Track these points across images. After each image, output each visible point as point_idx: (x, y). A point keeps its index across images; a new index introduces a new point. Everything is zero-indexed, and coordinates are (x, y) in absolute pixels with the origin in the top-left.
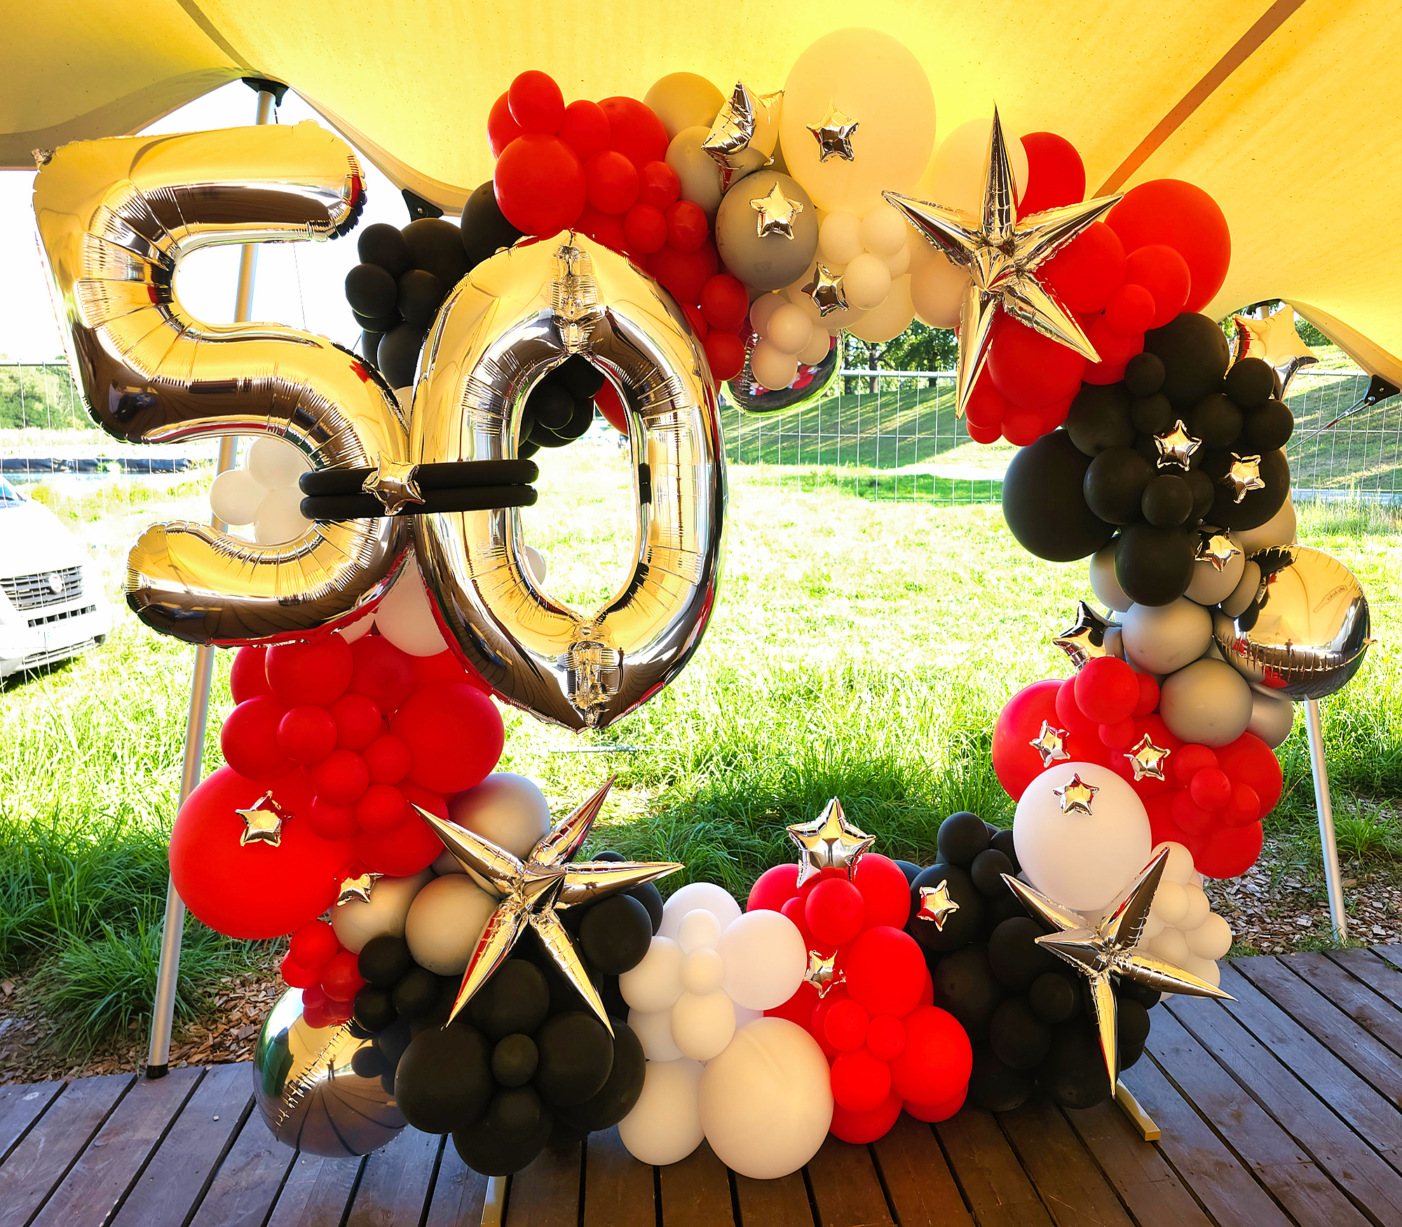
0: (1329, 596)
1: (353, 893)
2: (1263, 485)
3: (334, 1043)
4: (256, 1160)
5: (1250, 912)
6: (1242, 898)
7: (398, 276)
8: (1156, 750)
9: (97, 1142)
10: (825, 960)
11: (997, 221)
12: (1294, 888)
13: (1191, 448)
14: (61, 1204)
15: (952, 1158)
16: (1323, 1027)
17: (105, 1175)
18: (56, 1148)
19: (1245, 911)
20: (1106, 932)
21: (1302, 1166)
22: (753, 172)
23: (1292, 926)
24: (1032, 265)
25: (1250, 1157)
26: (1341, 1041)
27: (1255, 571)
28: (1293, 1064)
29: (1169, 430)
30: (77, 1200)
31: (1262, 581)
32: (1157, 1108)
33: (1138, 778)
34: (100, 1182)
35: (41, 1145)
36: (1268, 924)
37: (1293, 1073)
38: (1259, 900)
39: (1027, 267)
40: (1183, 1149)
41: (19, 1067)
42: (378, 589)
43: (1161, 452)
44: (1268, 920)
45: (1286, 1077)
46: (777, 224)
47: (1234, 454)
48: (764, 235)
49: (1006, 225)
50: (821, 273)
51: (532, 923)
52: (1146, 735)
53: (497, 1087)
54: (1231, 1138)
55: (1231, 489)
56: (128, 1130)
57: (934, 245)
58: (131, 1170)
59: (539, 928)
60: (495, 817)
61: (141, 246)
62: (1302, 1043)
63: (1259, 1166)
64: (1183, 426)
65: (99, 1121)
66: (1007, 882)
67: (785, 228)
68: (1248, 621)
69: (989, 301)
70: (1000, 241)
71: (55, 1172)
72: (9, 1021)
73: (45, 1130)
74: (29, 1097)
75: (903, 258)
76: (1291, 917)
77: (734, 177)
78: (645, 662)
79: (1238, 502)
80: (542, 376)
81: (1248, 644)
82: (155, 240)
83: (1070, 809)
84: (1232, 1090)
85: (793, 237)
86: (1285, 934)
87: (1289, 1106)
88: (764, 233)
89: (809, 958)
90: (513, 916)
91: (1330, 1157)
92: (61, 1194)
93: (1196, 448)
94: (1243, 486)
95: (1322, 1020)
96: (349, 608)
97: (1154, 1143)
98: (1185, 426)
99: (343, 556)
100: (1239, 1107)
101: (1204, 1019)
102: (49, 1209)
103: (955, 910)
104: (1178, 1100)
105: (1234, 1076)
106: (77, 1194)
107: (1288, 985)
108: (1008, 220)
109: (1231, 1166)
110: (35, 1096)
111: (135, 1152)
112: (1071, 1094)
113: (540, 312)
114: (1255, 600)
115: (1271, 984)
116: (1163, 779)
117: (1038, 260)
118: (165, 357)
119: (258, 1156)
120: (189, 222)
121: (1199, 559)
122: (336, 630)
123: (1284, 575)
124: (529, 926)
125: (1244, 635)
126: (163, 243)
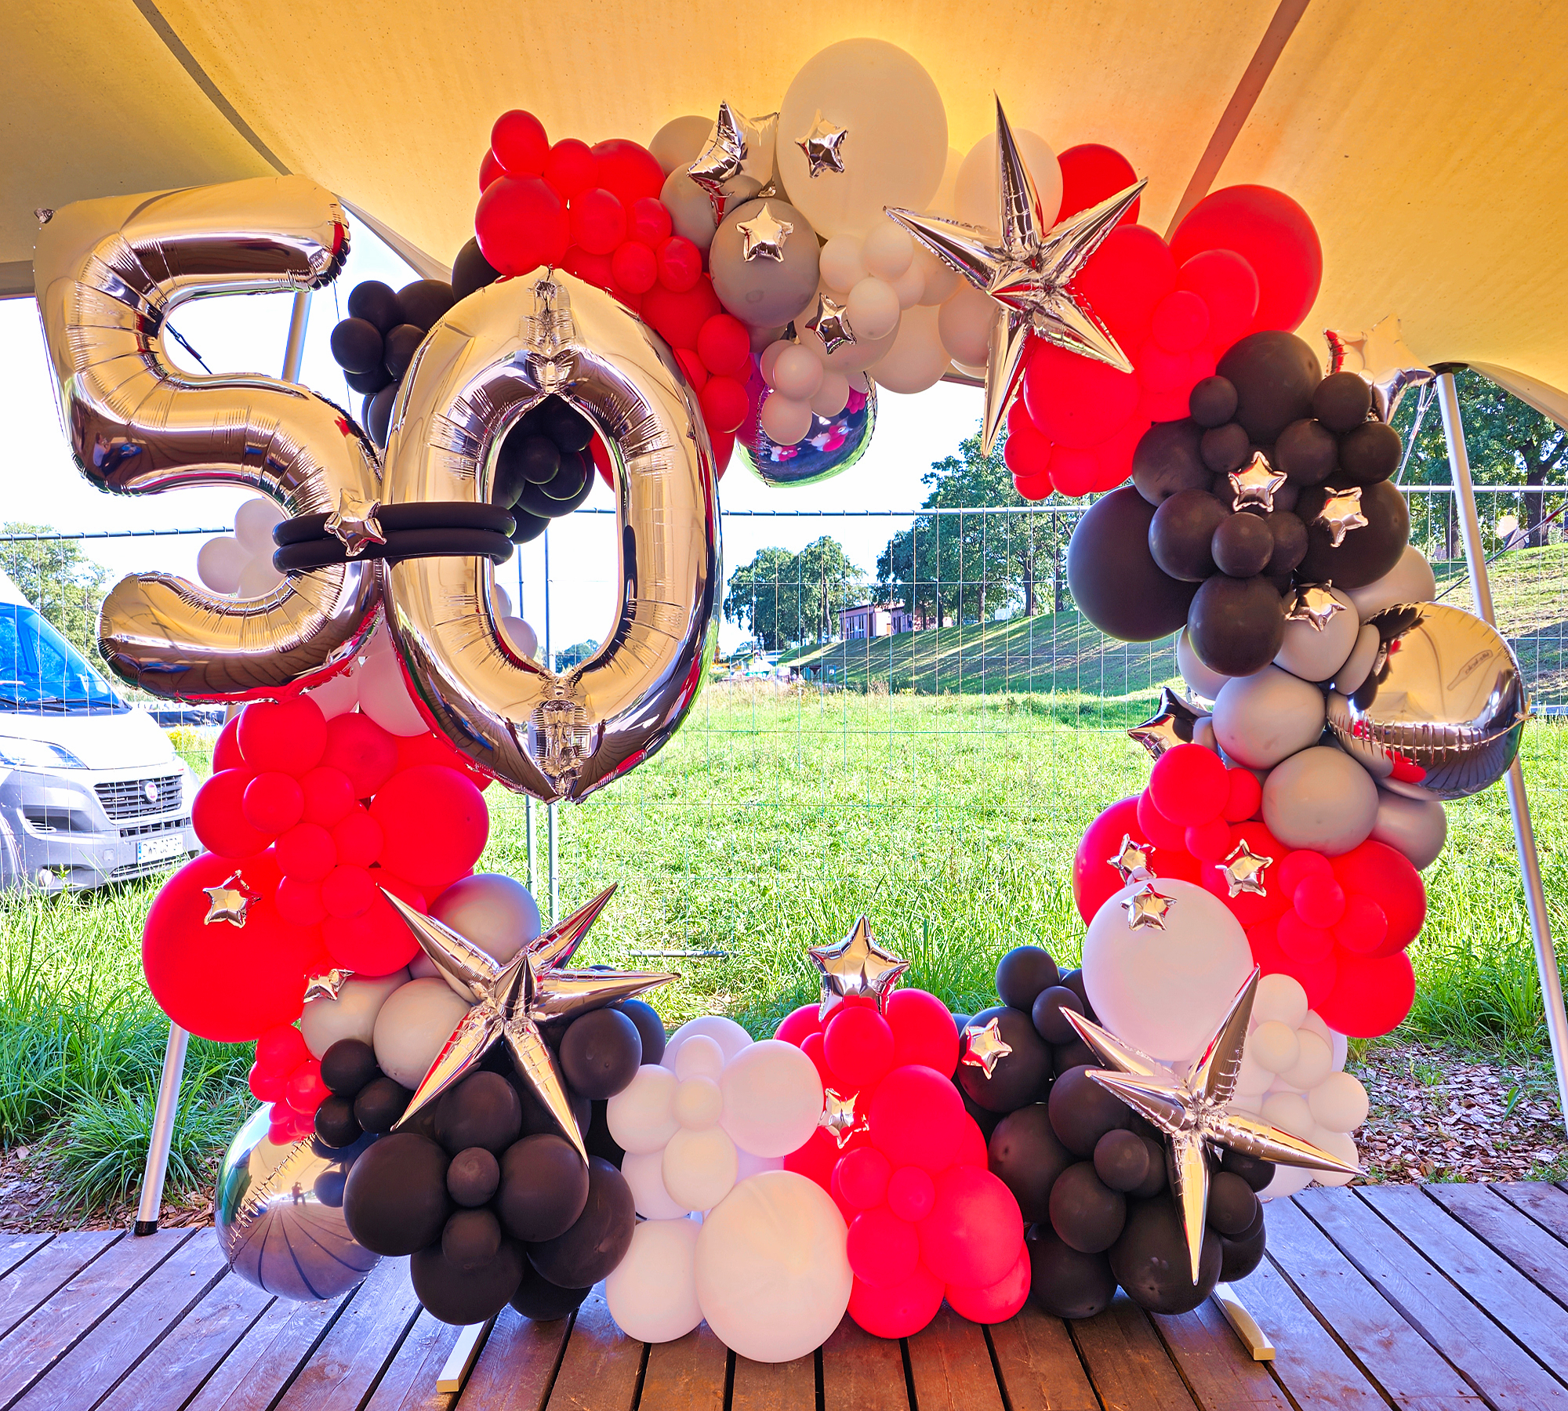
0: (1467, 668)
1: (319, 989)
2: (1365, 522)
3: (294, 1157)
4: (222, 1312)
5: (1469, 1143)
6: (1462, 1129)
7: (384, 332)
8: (1254, 858)
9: (69, 1287)
10: (844, 1100)
11: (1017, 230)
12: (1538, 1120)
13: (1274, 483)
14: (20, 1338)
15: (1001, 1360)
16: (1534, 1259)
17: (69, 1316)
18: (29, 1291)
19: (1462, 1143)
20: (1193, 1084)
21: (1463, 1400)
22: (747, 200)
23: (1525, 1160)
24: (1063, 279)
25: (1394, 1387)
26: (1555, 1276)
27: (1373, 634)
28: (1480, 1295)
29: (1246, 464)
30: (36, 1336)
31: (1380, 648)
32: (1280, 1329)
33: (1232, 894)
34: (63, 1322)
35: (16, 1286)
36: (1493, 1157)
37: (1479, 1306)
38: (1487, 1132)
39: (1058, 282)
40: (1303, 1372)
41: (16, 1226)
42: (347, 648)
43: (1238, 492)
44: (1494, 1153)
45: (1465, 1308)
46: (763, 246)
47: (1328, 489)
48: (751, 259)
49: (1028, 233)
50: (824, 304)
51: (506, 1034)
52: (1243, 842)
53: (451, 1206)
54: (1372, 1365)
55: (1325, 531)
56: (103, 1279)
57: (952, 266)
58: (96, 1313)
59: (513, 1039)
60: (475, 915)
61: (132, 299)
62: (1499, 1274)
63: (1401, 1396)
64: (1263, 458)
65: (77, 1269)
66: (1070, 1020)
67: (772, 250)
68: (1364, 697)
69: (1019, 326)
70: (1025, 255)
71: (22, 1311)
72: (18, 1183)
73: (22, 1275)
74: (15, 1246)
75: (914, 280)
76: (1526, 1151)
77: (727, 206)
78: (623, 729)
79: (1336, 545)
80: (517, 419)
81: (1368, 725)
82: (145, 293)
83: (1139, 922)
84: (1387, 1316)
85: (782, 259)
86: (1512, 1169)
87: (1462, 1338)
88: (750, 256)
89: (825, 1097)
90: (485, 1022)
91: (1505, 1394)
92: (23, 1329)
93: (1281, 483)
94: (1340, 526)
95: (1533, 1251)
96: (321, 664)
97: (1266, 1364)
98: (1267, 459)
99: (312, 608)
100: (1392, 1335)
101: (1369, 1243)
102: (8, 1342)
103: (1006, 1054)
104: (1311, 1322)
105: (1394, 1303)
106: (38, 1331)
107: (1495, 1214)
108: (1029, 228)
109: (1364, 1394)
110: (23, 1244)
111: (105, 1298)
112: (1152, 1289)
113: (515, 352)
114: (1372, 673)
115: (1474, 1213)
116: (1263, 893)
117: (1068, 272)
118: (142, 403)
119: (226, 1308)
120: (175, 274)
121: (1293, 618)
122: (305, 690)
123: (1408, 639)
124: (503, 1037)
125: (1365, 715)
126: (152, 296)
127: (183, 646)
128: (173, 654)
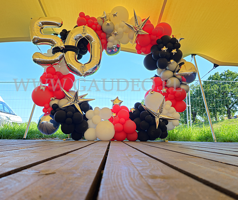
1: (52, 99)
2: (177, 52)
7: (66, 33)
8: (165, 89)
31: (179, 67)
33: (163, 93)
43: (162, 50)
46: (108, 23)
47: (172, 49)
50: (115, 31)
53: (67, 117)
55: (172, 53)
69: (137, 34)
75: (125, 29)
80: (80, 39)
85: (110, 25)
89: (112, 113)
93: (167, 49)
94: (174, 53)
98: (165, 47)
103: (135, 110)
108: (138, 23)
116: (166, 92)
120: (45, 25)
121: (169, 63)
124: (74, 104)
125: (178, 73)
127: (41, 59)
128: (40, 60)
